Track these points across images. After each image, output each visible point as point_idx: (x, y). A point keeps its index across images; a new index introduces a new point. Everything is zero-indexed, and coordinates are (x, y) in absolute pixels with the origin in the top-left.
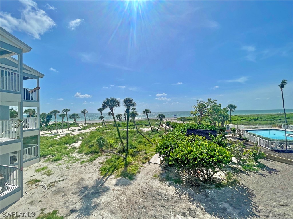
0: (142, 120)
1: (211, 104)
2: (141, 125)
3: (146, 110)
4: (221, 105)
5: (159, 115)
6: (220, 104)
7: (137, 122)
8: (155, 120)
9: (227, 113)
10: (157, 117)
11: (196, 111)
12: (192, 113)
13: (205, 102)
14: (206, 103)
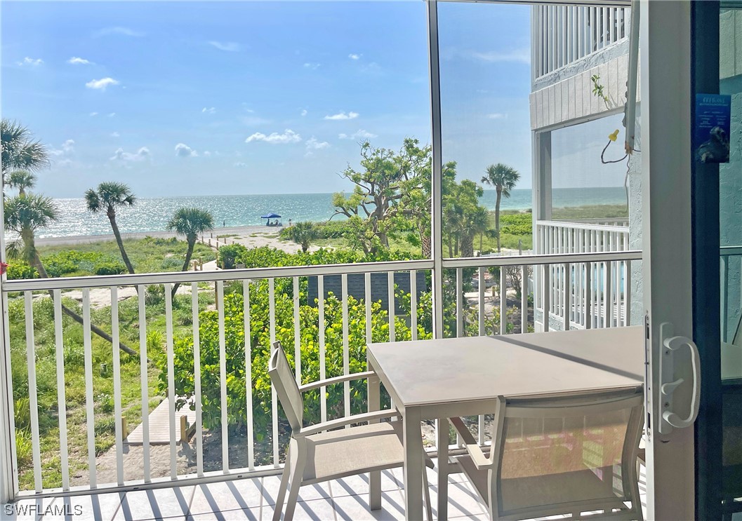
0: (78, 247)
1: (417, 162)
2: (74, 270)
3: (103, 187)
4: (457, 166)
5: (182, 215)
6: (452, 166)
7: (45, 259)
8: (159, 242)
9: (475, 202)
10: (172, 225)
11: (359, 192)
12: (341, 205)
13: (391, 153)
14: (399, 160)
